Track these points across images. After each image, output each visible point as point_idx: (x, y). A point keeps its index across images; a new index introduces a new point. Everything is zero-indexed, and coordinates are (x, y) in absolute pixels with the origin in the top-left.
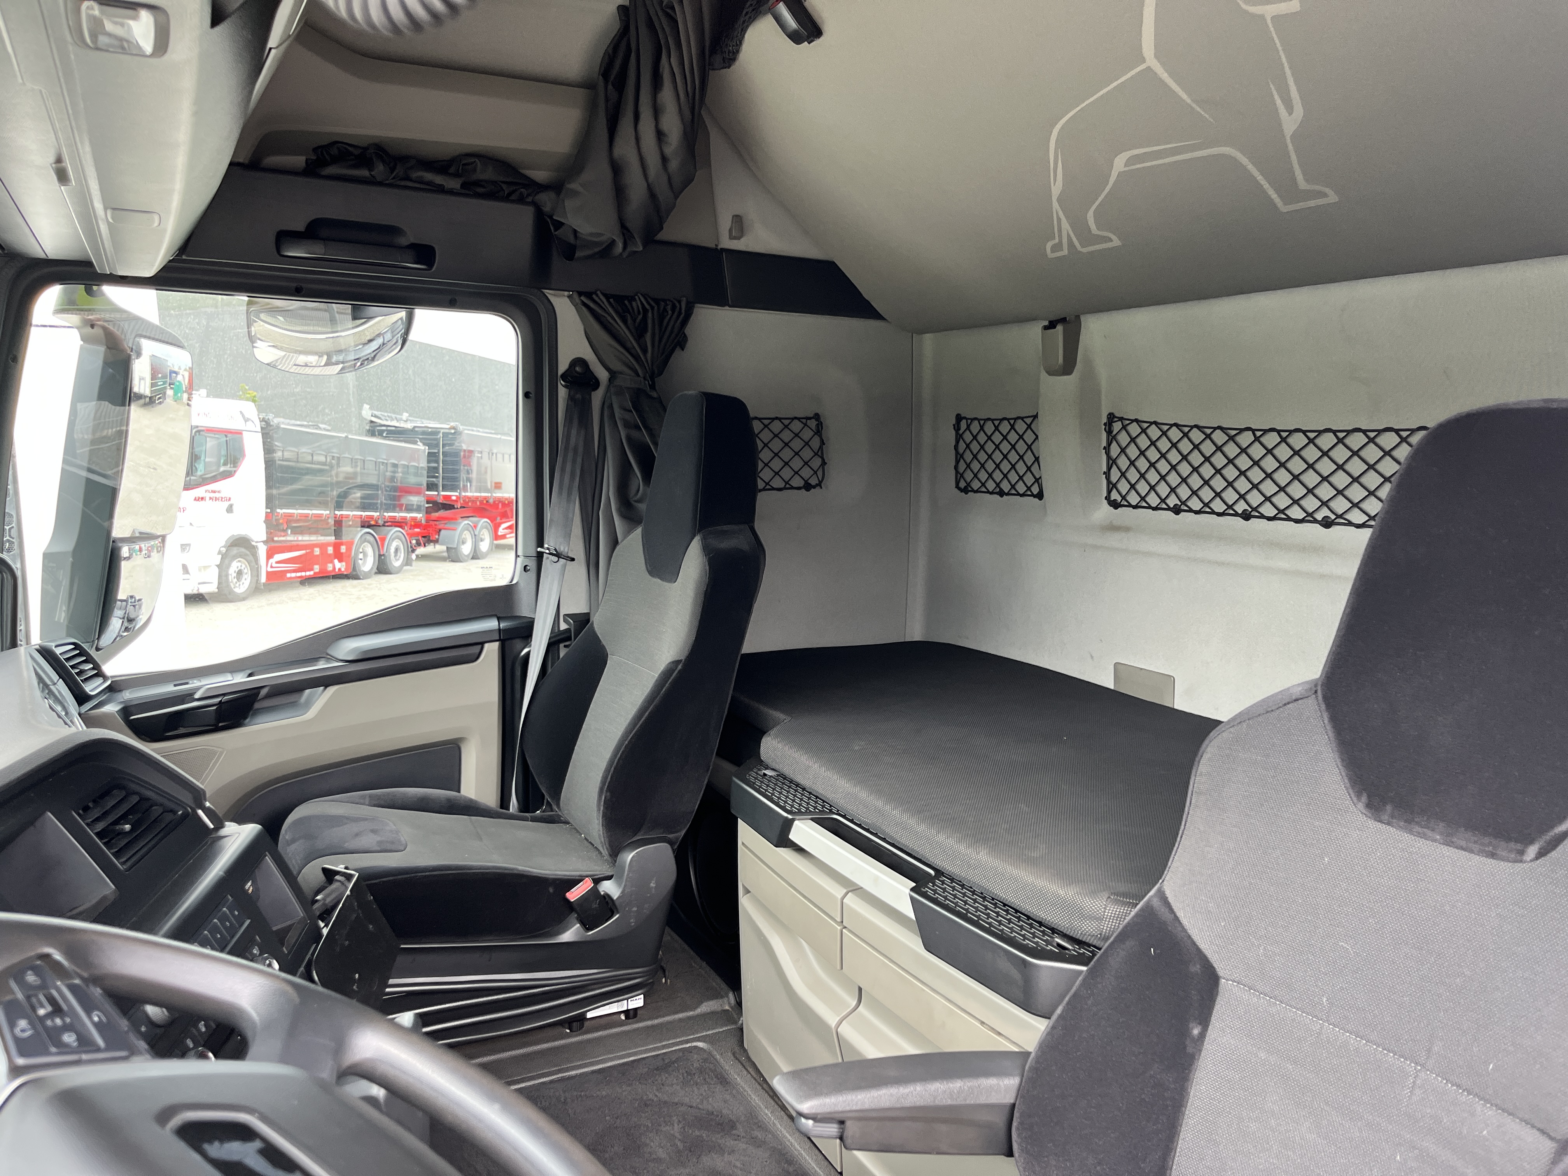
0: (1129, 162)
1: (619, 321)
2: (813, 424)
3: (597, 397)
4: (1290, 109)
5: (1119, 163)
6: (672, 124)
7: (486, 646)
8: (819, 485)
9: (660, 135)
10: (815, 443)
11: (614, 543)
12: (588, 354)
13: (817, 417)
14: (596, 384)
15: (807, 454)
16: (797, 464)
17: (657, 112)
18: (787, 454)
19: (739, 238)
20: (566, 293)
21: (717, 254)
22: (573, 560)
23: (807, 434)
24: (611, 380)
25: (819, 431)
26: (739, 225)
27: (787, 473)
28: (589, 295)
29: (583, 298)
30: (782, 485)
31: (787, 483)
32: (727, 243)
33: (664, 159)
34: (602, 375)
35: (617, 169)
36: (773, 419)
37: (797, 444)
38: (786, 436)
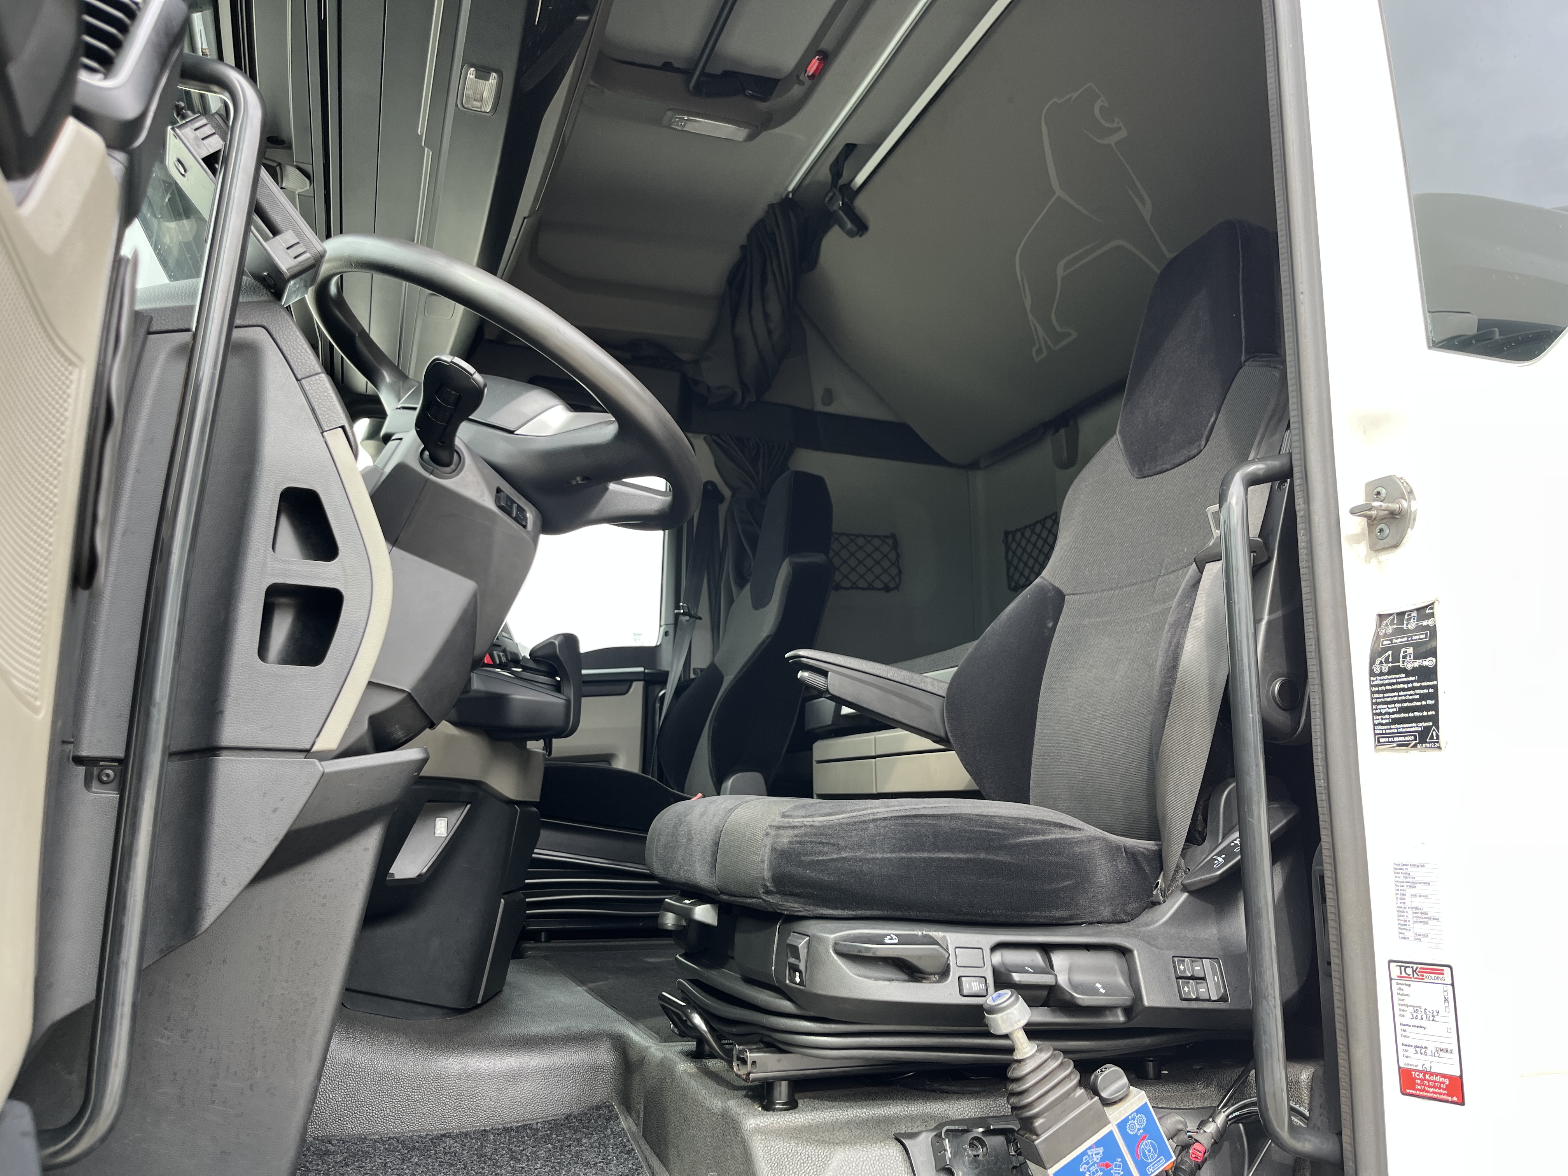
0: (1066, 267)
1: (740, 453)
2: (890, 541)
3: (723, 509)
4: (1143, 202)
5: (1060, 272)
6: (774, 308)
7: (634, 683)
8: (897, 588)
9: (766, 316)
10: (893, 556)
11: (731, 601)
12: (717, 478)
13: (893, 536)
14: (721, 498)
15: (886, 564)
16: (878, 570)
17: (764, 300)
18: (869, 562)
19: (829, 404)
20: (702, 436)
21: (812, 414)
22: (700, 618)
23: (885, 549)
24: (733, 496)
25: (895, 546)
26: (829, 396)
27: (870, 577)
28: (718, 436)
29: (714, 437)
30: (866, 586)
31: (870, 584)
32: (820, 407)
33: (769, 332)
34: (727, 492)
35: (737, 342)
36: (857, 536)
37: (877, 556)
38: (869, 548)
